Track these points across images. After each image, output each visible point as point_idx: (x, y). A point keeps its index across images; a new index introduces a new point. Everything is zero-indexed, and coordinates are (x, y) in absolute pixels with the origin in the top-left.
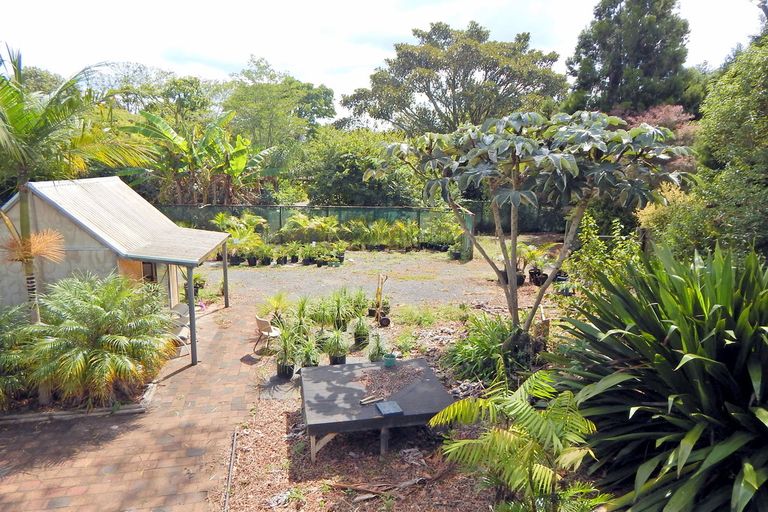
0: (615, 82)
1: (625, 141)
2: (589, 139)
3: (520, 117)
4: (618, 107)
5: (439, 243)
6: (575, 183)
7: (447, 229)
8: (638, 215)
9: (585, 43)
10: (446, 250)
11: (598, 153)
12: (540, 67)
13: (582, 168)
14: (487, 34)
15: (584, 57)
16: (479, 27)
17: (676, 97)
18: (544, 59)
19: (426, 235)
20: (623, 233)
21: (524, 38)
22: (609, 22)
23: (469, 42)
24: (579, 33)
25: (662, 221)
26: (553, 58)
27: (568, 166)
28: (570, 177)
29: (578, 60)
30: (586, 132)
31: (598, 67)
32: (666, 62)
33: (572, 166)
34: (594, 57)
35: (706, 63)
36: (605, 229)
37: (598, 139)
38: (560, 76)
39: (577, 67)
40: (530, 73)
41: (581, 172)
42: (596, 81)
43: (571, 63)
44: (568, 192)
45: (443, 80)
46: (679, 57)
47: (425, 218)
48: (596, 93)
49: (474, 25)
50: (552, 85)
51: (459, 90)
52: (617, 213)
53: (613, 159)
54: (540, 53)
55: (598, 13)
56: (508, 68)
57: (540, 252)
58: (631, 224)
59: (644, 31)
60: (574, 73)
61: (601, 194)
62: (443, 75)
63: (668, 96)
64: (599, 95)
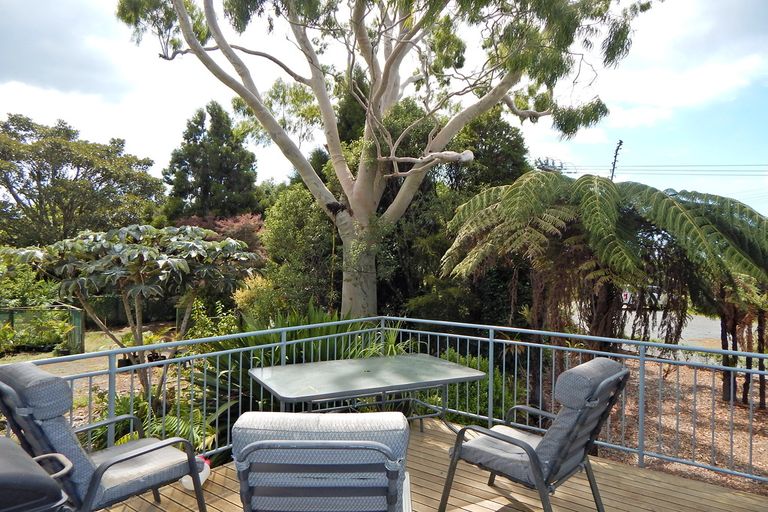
0: (205, 191)
1: (218, 250)
2: (194, 248)
3: (138, 229)
4: (210, 213)
5: (40, 344)
6: (187, 278)
7: (50, 327)
8: (235, 298)
9: (177, 159)
10: (50, 350)
11: (201, 257)
12: (136, 170)
13: (191, 267)
14: (76, 133)
15: (177, 170)
16: (67, 126)
17: (252, 207)
18: (139, 163)
19: (23, 337)
20: (224, 310)
21: (119, 144)
22: (195, 145)
23: (59, 139)
24: (172, 151)
25: (251, 301)
26: (149, 163)
27: (182, 267)
28: (183, 273)
29: (174, 172)
30: (192, 243)
31: (191, 179)
32: (242, 181)
33: (184, 266)
34: (186, 171)
35: (272, 179)
36: (211, 311)
37: (199, 248)
38: (156, 180)
39: (173, 177)
40: (127, 175)
41: (191, 270)
42: (190, 191)
43: (167, 173)
44: (184, 284)
45: (27, 172)
46: (251, 179)
47: (18, 319)
48: (190, 200)
49: (61, 123)
50: (149, 187)
51: (47, 182)
52: (218, 296)
53: (210, 260)
54: (135, 158)
55: (187, 137)
56: (104, 169)
57: (157, 337)
58: (230, 305)
59: (224, 157)
60: (170, 182)
61: (206, 283)
62: (27, 168)
63: (247, 206)
64: (193, 201)
